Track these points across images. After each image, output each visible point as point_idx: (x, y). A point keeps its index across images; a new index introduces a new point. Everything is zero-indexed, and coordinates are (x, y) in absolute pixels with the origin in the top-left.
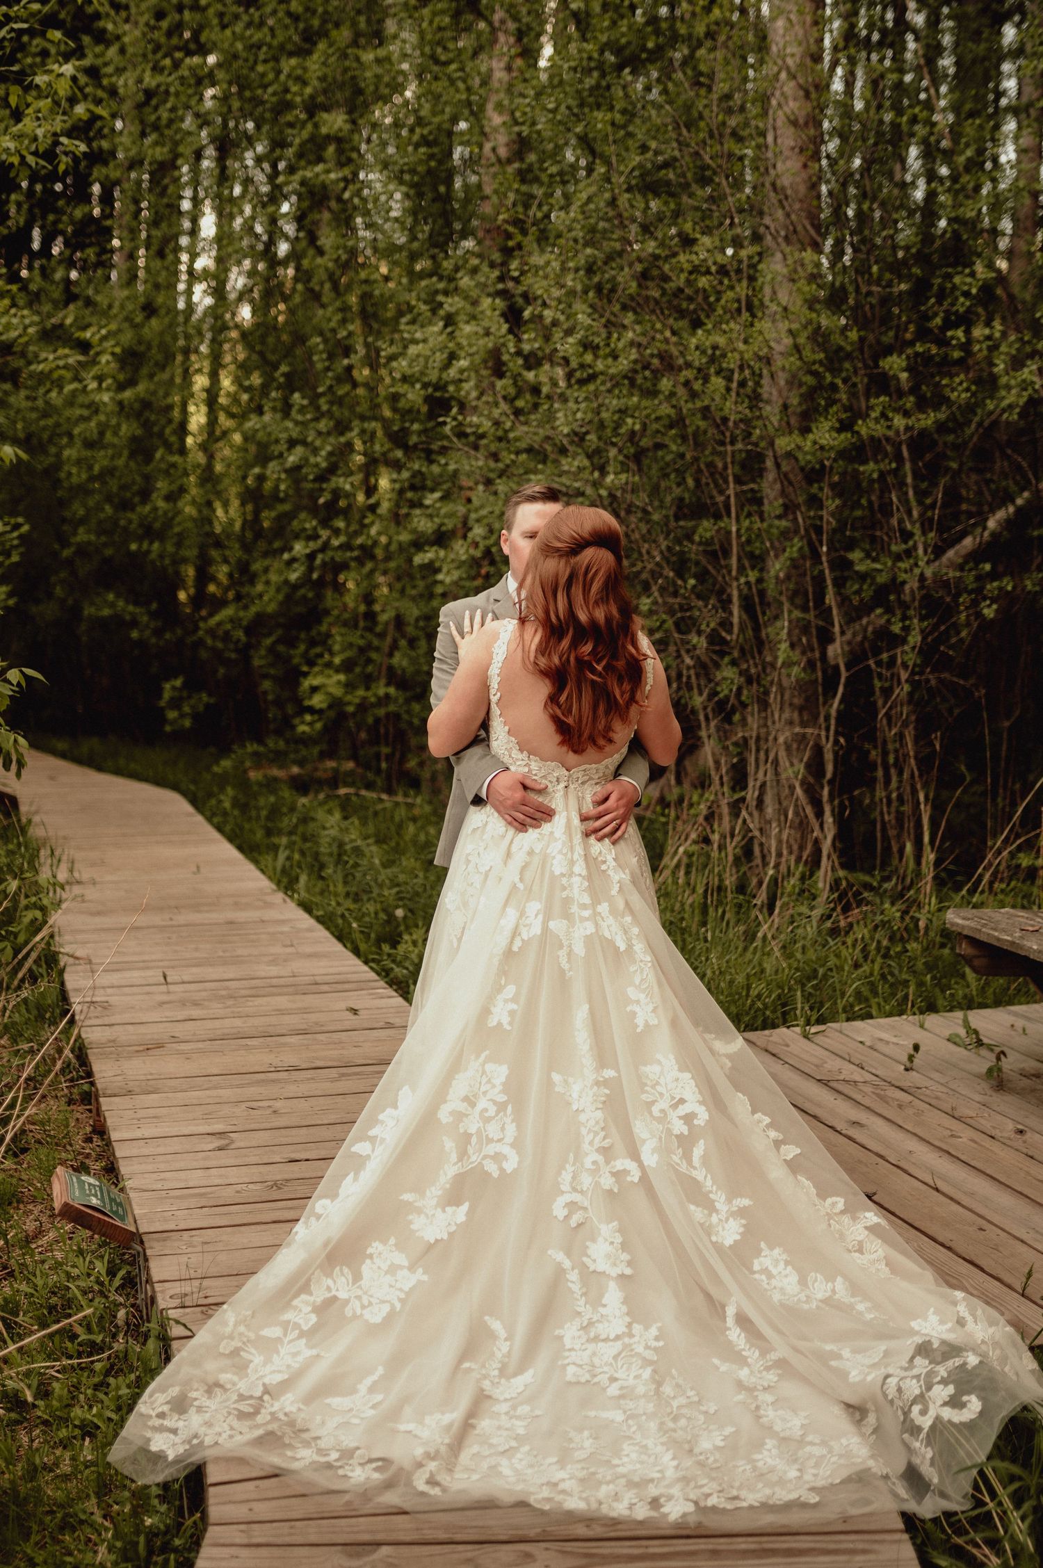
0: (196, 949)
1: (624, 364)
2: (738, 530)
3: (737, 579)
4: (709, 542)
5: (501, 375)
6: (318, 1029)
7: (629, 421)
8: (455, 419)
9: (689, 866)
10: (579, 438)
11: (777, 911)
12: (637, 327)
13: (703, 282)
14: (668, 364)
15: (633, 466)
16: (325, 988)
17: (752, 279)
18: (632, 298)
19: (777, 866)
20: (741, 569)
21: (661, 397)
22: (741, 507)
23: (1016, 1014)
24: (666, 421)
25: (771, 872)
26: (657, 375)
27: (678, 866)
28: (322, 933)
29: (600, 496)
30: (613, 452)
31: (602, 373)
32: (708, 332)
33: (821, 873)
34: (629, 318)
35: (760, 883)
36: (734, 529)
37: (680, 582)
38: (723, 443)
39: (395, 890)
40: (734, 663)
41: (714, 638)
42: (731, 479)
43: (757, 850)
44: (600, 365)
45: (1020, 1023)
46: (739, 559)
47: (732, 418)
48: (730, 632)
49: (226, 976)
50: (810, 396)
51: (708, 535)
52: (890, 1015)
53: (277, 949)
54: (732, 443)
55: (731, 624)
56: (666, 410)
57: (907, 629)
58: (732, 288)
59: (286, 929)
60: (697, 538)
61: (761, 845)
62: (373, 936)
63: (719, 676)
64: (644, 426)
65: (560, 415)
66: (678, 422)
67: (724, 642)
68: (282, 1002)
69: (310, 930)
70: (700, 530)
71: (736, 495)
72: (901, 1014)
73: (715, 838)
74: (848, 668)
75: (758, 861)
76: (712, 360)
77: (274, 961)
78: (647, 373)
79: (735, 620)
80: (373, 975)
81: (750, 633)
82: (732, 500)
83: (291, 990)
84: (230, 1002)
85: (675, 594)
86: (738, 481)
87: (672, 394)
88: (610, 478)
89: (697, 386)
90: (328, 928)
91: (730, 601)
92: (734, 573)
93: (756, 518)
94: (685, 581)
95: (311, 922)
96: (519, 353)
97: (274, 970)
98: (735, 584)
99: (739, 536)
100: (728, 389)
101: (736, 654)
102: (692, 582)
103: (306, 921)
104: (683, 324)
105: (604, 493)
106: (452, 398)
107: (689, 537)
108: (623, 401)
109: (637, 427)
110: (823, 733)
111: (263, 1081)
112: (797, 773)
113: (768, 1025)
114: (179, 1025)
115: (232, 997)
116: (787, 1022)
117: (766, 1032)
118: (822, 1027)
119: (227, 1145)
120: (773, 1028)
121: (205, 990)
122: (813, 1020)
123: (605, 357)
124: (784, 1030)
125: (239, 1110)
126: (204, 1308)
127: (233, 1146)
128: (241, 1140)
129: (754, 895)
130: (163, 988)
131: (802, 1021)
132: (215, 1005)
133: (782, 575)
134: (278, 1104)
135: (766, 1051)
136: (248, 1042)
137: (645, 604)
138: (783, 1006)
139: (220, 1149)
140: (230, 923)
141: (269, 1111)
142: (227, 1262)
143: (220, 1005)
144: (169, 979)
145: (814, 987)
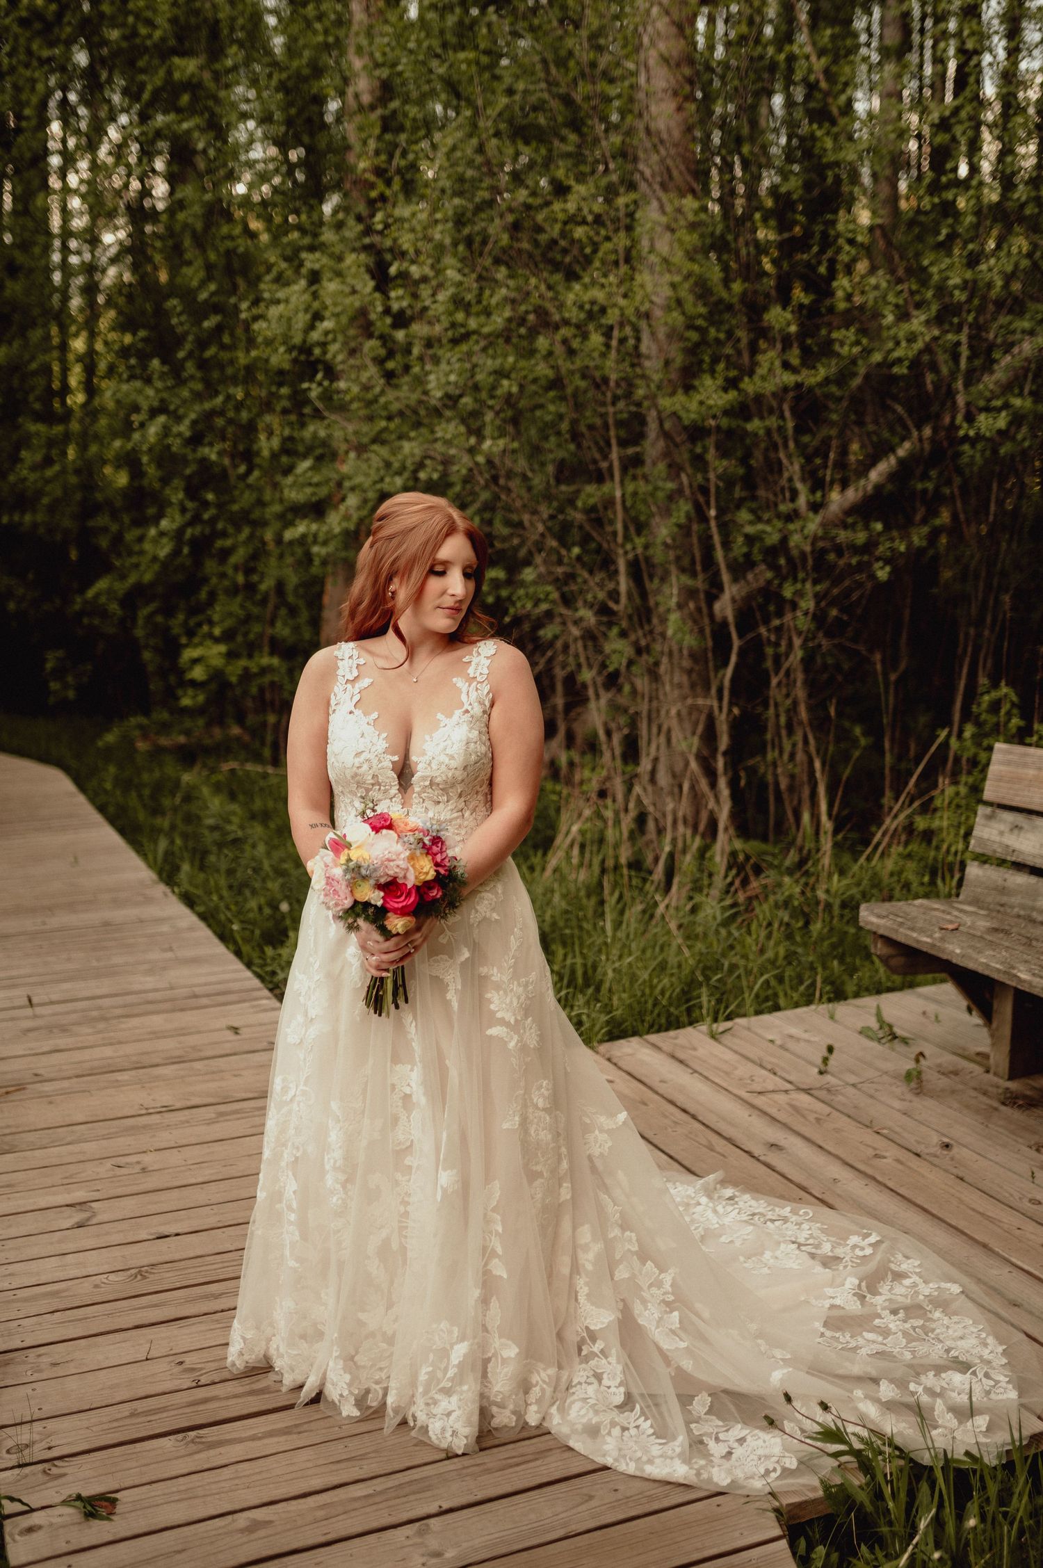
0: (69, 960)
1: (498, 321)
2: (623, 495)
3: (623, 546)
4: (593, 509)
5: (370, 336)
6: (196, 1055)
7: (505, 382)
8: (320, 384)
9: (582, 846)
10: (451, 400)
11: (674, 888)
12: (511, 283)
13: (579, 232)
14: (545, 322)
15: (510, 429)
16: (204, 1001)
17: (629, 228)
18: (504, 250)
19: (674, 841)
20: (627, 537)
21: (538, 356)
22: (624, 470)
23: (927, 998)
24: (543, 382)
25: (667, 849)
26: (533, 333)
27: (571, 846)
28: (204, 932)
29: (477, 464)
30: (489, 416)
31: (474, 332)
32: (586, 287)
33: (718, 846)
34: (501, 273)
35: (656, 860)
36: (618, 494)
37: (563, 552)
38: (604, 404)
39: (280, 880)
40: (623, 634)
41: (601, 610)
42: (614, 441)
43: (651, 825)
44: (473, 324)
45: (932, 1008)
46: (626, 528)
47: (613, 377)
48: (617, 602)
49: (98, 992)
50: (692, 351)
51: (592, 501)
52: (797, 1005)
53: (155, 955)
54: (614, 404)
55: (619, 594)
56: (543, 370)
57: (800, 594)
58: (608, 239)
59: (165, 928)
60: (580, 504)
61: (656, 820)
62: (257, 932)
63: (608, 648)
64: (521, 387)
65: (432, 377)
66: (556, 383)
67: (612, 612)
68: (157, 1021)
69: (191, 929)
70: (583, 496)
71: (620, 459)
72: (809, 1003)
73: (609, 814)
74: (740, 636)
75: (653, 836)
76: (591, 316)
77: (150, 972)
78: (523, 331)
79: (623, 589)
80: (256, 983)
81: (638, 601)
82: (616, 464)
83: (168, 1006)
84: (101, 1026)
85: (560, 562)
86: (621, 444)
87: (550, 354)
88: (487, 444)
89: (575, 344)
90: (209, 926)
91: (616, 572)
92: (620, 539)
93: (641, 483)
94: (569, 550)
95: (193, 919)
96: (387, 311)
97: (150, 982)
98: (621, 551)
99: (624, 502)
100: (608, 346)
101: (624, 624)
102: (576, 550)
103: (186, 918)
104: (558, 277)
105: (481, 459)
106: (318, 361)
107: (571, 502)
108: (499, 361)
109: (515, 389)
110: (715, 704)
111: (133, 1128)
112: (690, 747)
113: (673, 1024)
114: (44, 1059)
115: (104, 1019)
116: (693, 1019)
117: (672, 1033)
118: (729, 1024)
119: (88, 1219)
120: (678, 1027)
121: (75, 1012)
122: (721, 1017)
123: (478, 314)
124: (690, 1029)
125: (104, 1169)
126: (46, 1465)
127: (94, 1221)
128: (104, 1212)
129: (650, 873)
130: (29, 1011)
131: (709, 1020)
132: (85, 1030)
133: (669, 541)
134: (147, 1159)
135: (673, 1057)
136: (119, 1076)
137: (528, 574)
138: (688, 1001)
139: (80, 1226)
140: (106, 924)
141: (137, 1169)
142: (78, 1391)
143: (90, 1030)
144: (35, 1000)
145: (719, 980)
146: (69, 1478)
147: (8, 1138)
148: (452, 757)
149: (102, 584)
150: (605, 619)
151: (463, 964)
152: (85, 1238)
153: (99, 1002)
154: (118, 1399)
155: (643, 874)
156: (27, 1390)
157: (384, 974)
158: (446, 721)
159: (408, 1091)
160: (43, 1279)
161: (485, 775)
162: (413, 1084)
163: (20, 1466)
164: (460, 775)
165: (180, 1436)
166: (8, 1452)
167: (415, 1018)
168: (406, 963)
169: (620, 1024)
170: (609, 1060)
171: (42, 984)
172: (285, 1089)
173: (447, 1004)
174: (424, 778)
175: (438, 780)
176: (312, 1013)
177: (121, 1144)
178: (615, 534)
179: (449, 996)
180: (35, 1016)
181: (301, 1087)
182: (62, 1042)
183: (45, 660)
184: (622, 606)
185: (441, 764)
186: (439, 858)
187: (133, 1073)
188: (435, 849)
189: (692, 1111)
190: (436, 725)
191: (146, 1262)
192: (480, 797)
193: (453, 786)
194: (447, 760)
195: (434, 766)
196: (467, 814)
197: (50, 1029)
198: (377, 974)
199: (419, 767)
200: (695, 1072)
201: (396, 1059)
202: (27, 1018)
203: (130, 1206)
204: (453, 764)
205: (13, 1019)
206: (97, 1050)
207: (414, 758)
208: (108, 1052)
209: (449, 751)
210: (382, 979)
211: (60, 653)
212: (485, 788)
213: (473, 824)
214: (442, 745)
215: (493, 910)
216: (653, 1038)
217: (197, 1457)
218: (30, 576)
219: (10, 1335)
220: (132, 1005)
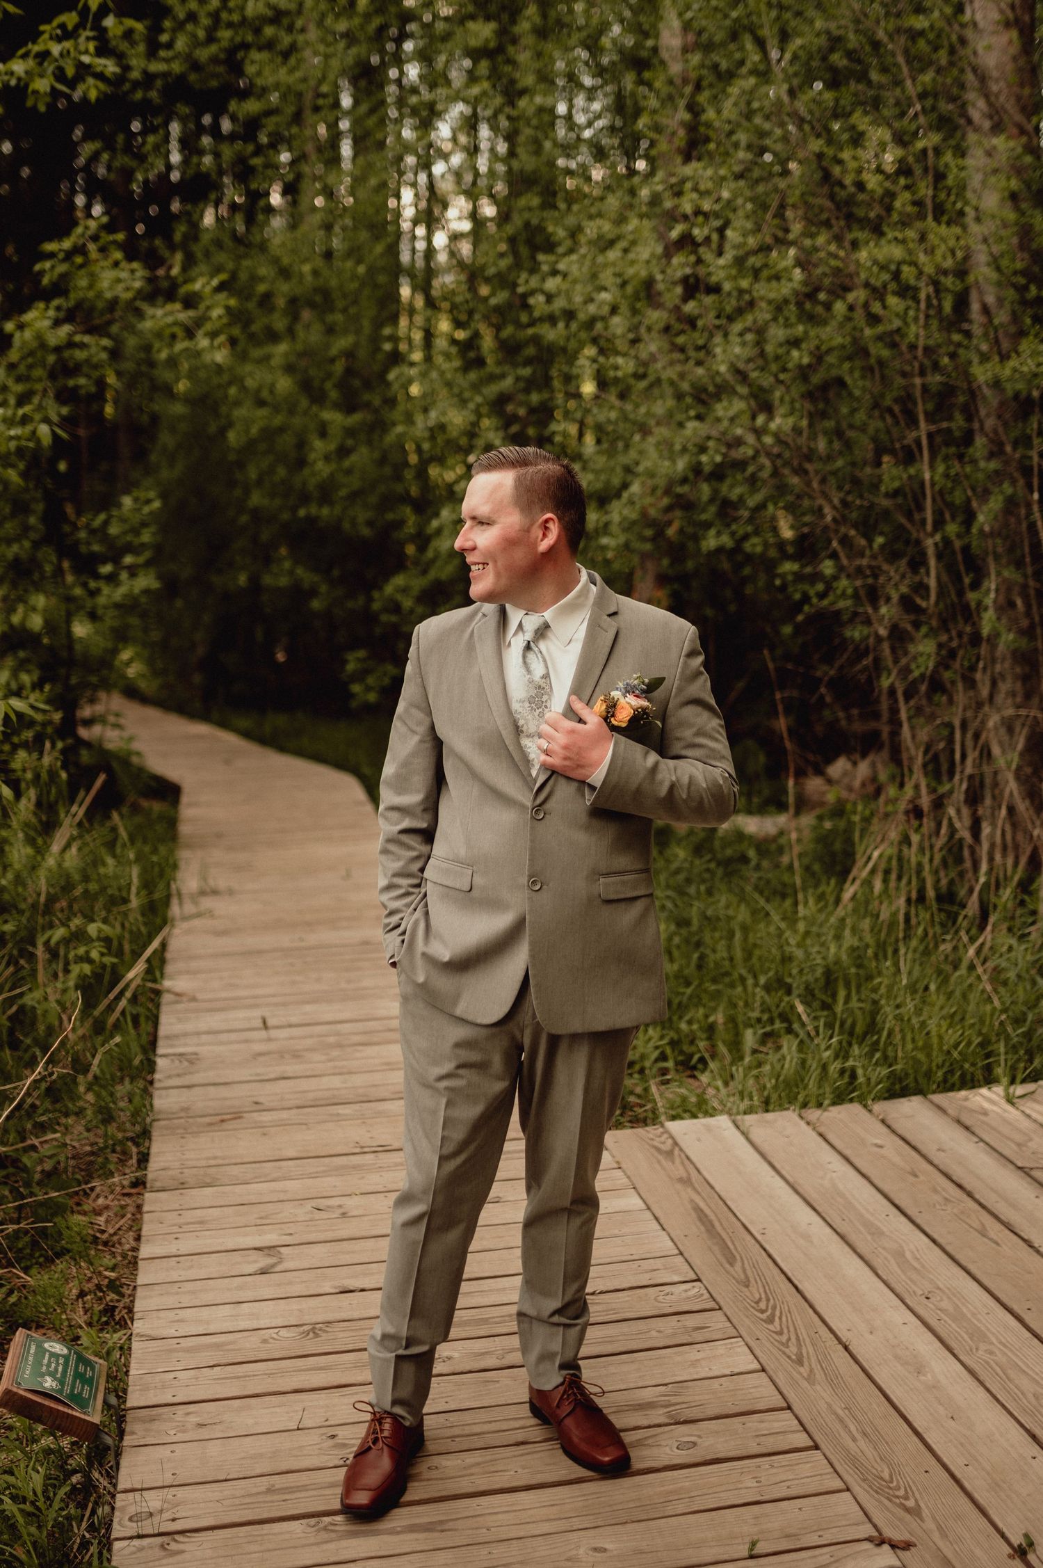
2: (932, 478)
3: (932, 534)
4: (898, 493)
5: (658, 308)
7: (795, 354)
9: (887, 872)
10: (741, 374)
11: (989, 928)
19: (991, 870)
20: (939, 524)
21: (834, 322)
22: (934, 449)
24: (840, 352)
25: (982, 880)
27: (873, 871)
30: (778, 392)
31: (761, 299)
35: (971, 891)
36: (927, 476)
37: (863, 542)
38: (912, 374)
40: (933, 632)
41: (907, 603)
42: (921, 417)
43: (966, 853)
44: (759, 290)
46: (936, 513)
47: (921, 343)
48: (926, 597)
50: (1014, 313)
51: (896, 484)
54: (922, 373)
55: (927, 588)
60: (883, 489)
61: (970, 847)
63: (912, 650)
64: (814, 357)
65: (718, 351)
66: (857, 352)
67: (921, 611)
70: (886, 479)
71: (930, 436)
73: (915, 838)
75: (968, 864)
76: (896, 274)
79: (932, 582)
81: (954, 596)
82: (924, 442)
84: (335, 1053)
85: (862, 555)
86: (930, 417)
87: (848, 320)
88: (778, 420)
89: (876, 308)
91: (924, 561)
92: (929, 527)
93: (953, 463)
99: (933, 484)
100: (914, 309)
101: (934, 623)
102: (880, 540)
105: (768, 440)
108: (789, 330)
111: (344, 1167)
112: (1009, 764)
113: (969, 1082)
114: (268, 1086)
115: (339, 1046)
116: (989, 1080)
117: (963, 1093)
118: (1030, 1087)
119: (273, 1266)
120: (973, 1087)
121: (312, 1036)
122: (1019, 1077)
123: (769, 279)
124: (984, 1091)
125: (303, 1212)
126: (165, 1539)
127: (278, 1268)
128: (292, 1259)
129: (963, 906)
130: (263, 1034)
131: (1005, 1080)
132: (317, 1057)
133: (987, 528)
134: (349, 1203)
135: (959, 1122)
136: (341, 1110)
137: (828, 567)
138: (988, 1056)
139: (263, 1272)
140: (366, 943)
141: (337, 1213)
142: (220, 1458)
143: (323, 1058)
144: (270, 1022)
145: (1024, 1035)
146: (186, 1556)
147: (213, 1170)
149: (399, 580)
150: (913, 617)
152: (266, 1288)
153: (339, 1027)
154: (258, 1471)
155: (955, 908)
156: (164, 1452)
160: (212, 1329)
163: (140, 1536)
165: (313, 1521)
166: (131, 1519)
169: (900, 1080)
170: (883, 1121)
171: (284, 1004)
177: (329, 1183)
178: (923, 522)
180: (270, 1040)
182: (292, 1068)
183: (345, 662)
184: (929, 603)
187: (357, 1107)
189: (968, 1187)
191: (321, 1318)
197: (281, 1054)
200: (982, 1140)
202: (261, 1041)
203: (320, 1254)
205: (247, 1041)
206: (325, 1080)
208: (336, 1082)
211: (361, 654)
216: (938, 1098)
217: (325, 1547)
218: (336, 573)
219: (163, 1387)
220: (371, 1032)
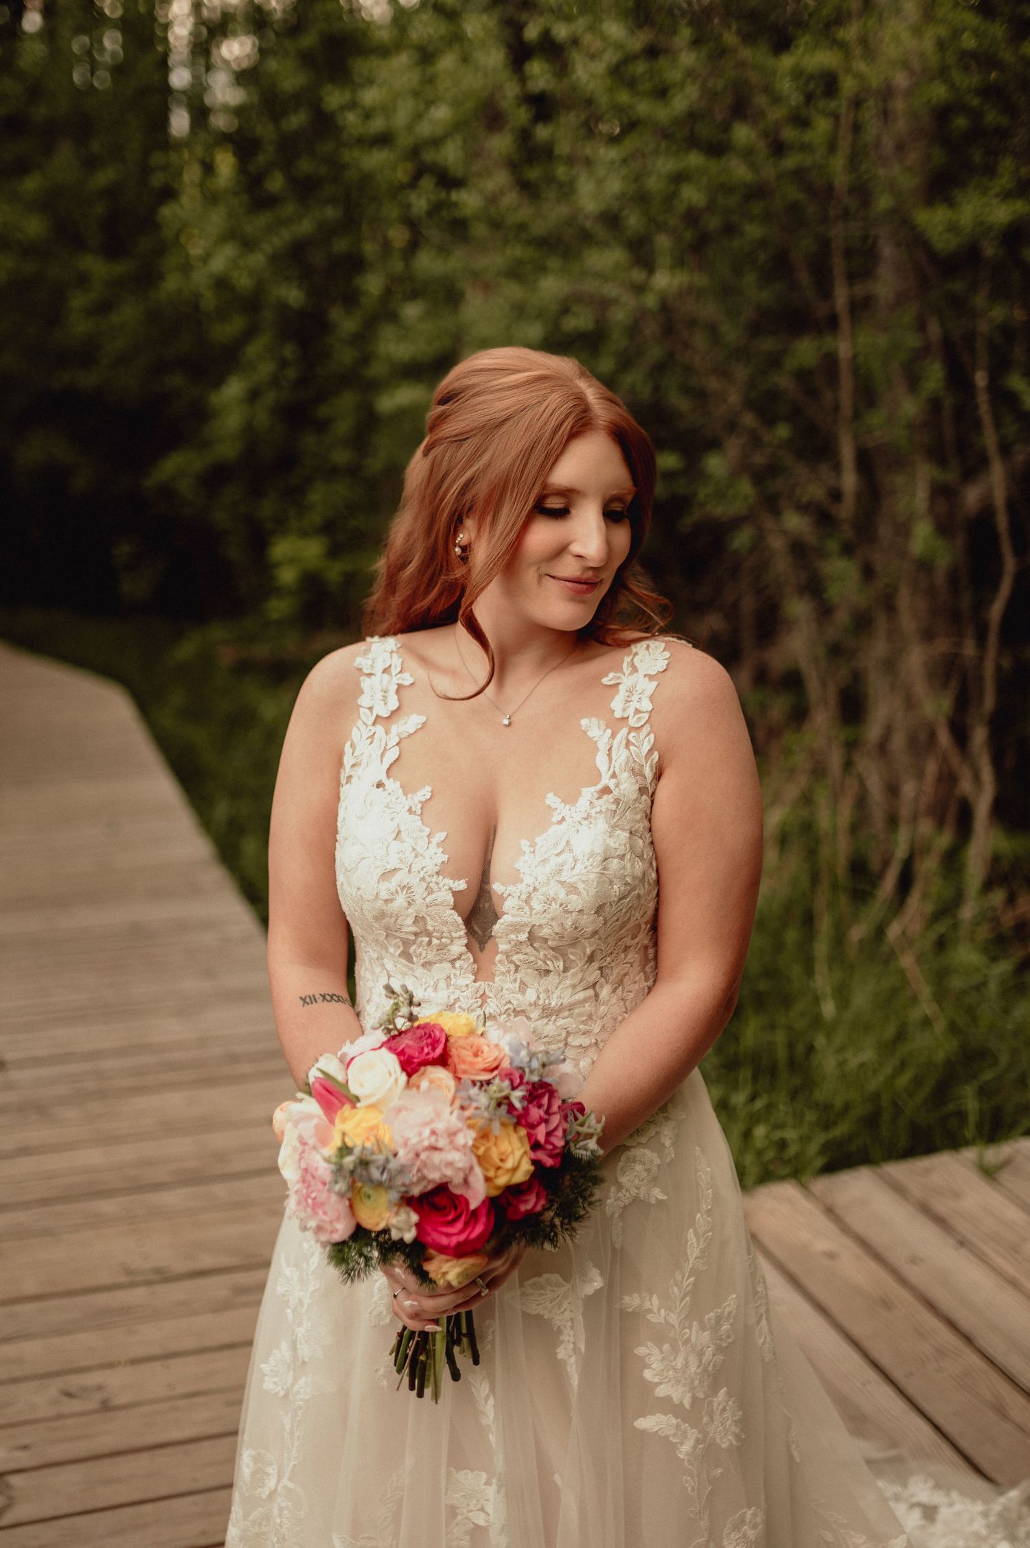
1: (680, 105)
3: (849, 426)
4: (807, 373)
7: (687, 190)
10: (611, 218)
21: (735, 153)
22: (853, 317)
24: (740, 191)
29: (645, 308)
30: (663, 241)
31: (645, 121)
33: (974, 849)
36: (845, 351)
37: (765, 433)
44: (642, 109)
51: (806, 362)
56: (739, 173)
60: (788, 366)
63: (824, 569)
64: (710, 196)
66: (759, 192)
70: (793, 354)
82: (843, 308)
85: (759, 447)
91: (840, 462)
94: (773, 430)
96: (524, 95)
98: (846, 435)
99: (853, 364)
101: (848, 535)
105: (650, 301)
107: (776, 363)
109: (700, 200)
112: (939, 710)
113: (920, 1145)
117: (921, 1162)
124: (947, 1157)
131: (977, 1142)
134: (113, 1381)
138: (942, 1105)
145: (992, 1081)
148: (572, 889)
150: (821, 526)
151: (590, 1301)
155: (870, 885)
157: (429, 1328)
158: (563, 810)
159: (481, 1520)
161: (641, 917)
162: (490, 1508)
164: (589, 922)
167: (493, 1390)
168: (474, 1307)
172: (259, 1476)
173: (557, 1369)
174: (516, 928)
175: (545, 932)
176: (304, 1351)
178: (838, 407)
179: (562, 1353)
181: (285, 1481)
184: (846, 510)
185: (549, 901)
186: (541, 1133)
188: (536, 1113)
190: (543, 820)
192: (633, 956)
193: (574, 943)
194: (562, 895)
195: (537, 906)
196: (605, 992)
198: (414, 1325)
199: (508, 905)
201: (458, 1460)
204: (576, 902)
207: (497, 887)
209: (566, 876)
210: (424, 1335)
212: (643, 938)
213: (617, 1010)
214: (554, 861)
215: (654, 1181)
